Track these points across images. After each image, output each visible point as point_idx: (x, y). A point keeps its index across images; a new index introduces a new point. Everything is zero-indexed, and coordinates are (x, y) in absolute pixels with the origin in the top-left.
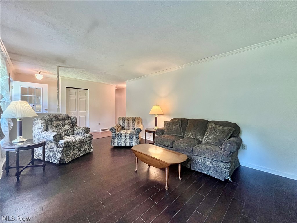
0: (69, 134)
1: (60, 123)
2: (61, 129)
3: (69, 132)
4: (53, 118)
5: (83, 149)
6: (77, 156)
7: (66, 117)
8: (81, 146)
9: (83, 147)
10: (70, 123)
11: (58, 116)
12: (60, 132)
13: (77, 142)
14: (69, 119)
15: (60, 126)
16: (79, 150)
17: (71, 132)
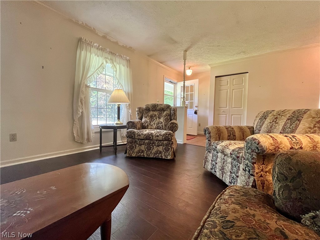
0: (161, 128)
1: (157, 114)
2: (155, 121)
3: (162, 126)
4: (150, 107)
5: (155, 149)
6: (145, 154)
7: (165, 108)
8: (150, 143)
9: (155, 146)
10: (167, 115)
11: (156, 106)
12: (152, 123)
13: (143, 136)
14: (168, 110)
15: (155, 117)
16: (149, 149)
17: (164, 126)
